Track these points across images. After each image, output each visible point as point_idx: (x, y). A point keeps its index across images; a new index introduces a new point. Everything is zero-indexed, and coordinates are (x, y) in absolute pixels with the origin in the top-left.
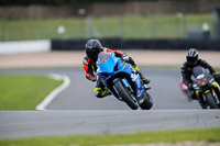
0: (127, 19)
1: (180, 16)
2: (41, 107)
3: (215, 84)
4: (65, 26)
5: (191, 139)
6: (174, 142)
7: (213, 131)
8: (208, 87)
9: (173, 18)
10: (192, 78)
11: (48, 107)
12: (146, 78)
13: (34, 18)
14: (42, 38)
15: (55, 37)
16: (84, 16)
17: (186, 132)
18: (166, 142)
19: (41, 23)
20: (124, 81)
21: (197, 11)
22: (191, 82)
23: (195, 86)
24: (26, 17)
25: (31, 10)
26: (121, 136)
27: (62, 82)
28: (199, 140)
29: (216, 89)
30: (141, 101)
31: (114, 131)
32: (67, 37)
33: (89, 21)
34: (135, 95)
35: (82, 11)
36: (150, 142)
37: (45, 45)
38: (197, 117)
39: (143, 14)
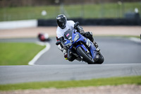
0: (86, 6)
1: (120, 3)
2: (31, 63)
4: (46, 11)
5: (127, 83)
6: (116, 85)
9: (115, 5)
11: (36, 63)
14: (32, 18)
15: (40, 18)
16: (59, 4)
19: (31, 9)
26: (82, 82)
27: (45, 47)
28: (132, 83)
31: (78, 78)
32: (48, 18)
33: (62, 8)
35: (57, 1)
36: (101, 85)
37: (33, 23)
38: (131, 68)
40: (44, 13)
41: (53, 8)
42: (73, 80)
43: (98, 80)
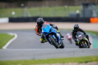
0: (43, 8)
1: (66, 7)
2: (4, 48)
3: (86, 39)
4: (15, 12)
5: (71, 62)
7: (81, 58)
8: (83, 40)
10: (76, 36)
11: (7, 47)
12: (63, 35)
14: (5, 17)
15: (10, 16)
16: (24, 7)
17: (69, 59)
19: (4, 10)
20: (54, 36)
21: (74, 5)
22: (76, 38)
23: (77, 40)
26: (40, 60)
27: (14, 36)
28: (75, 62)
29: (86, 41)
30: (60, 45)
32: (16, 16)
33: (26, 9)
34: (58, 42)
35: (22, 5)
36: (53, 63)
37: (6, 20)
39: (50, 6)
40: (13, 13)
42: (34, 59)
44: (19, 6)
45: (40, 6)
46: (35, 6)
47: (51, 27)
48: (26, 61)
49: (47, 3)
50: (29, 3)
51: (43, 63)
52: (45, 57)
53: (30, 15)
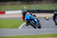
1: (56, 4)
6: (54, 37)
9: (54, 5)
13: (18, 5)
18: (52, 37)
20: (33, 21)
24: (16, 4)
25: (17, 2)
26: (41, 35)
31: (39, 34)
36: (48, 37)
39: (46, 4)
40: (25, 8)
41: (29, 6)
43: (47, 35)
44: (29, 4)
45: (41, 3)
46: (38, 4)
47: (30, 15)
48: (32, 36)
49: (45, 2)
50: (34, 2)
51: (42, 37)
52: (43, 34)
53: (35, 9)
